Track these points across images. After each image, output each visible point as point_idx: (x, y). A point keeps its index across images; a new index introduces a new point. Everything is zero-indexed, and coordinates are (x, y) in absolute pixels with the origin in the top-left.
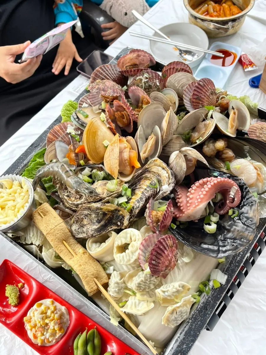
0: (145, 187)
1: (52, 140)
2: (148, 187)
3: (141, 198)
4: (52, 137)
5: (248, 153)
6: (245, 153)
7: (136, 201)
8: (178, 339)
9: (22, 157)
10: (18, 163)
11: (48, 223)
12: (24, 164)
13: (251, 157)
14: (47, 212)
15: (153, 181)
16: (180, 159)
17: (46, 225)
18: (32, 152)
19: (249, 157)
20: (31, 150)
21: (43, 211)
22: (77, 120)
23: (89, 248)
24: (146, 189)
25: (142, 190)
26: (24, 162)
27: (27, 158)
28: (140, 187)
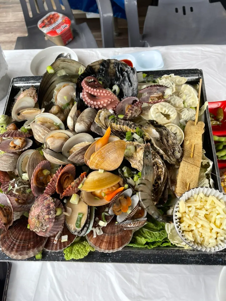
0: (118, 125)
1: (119, 241)
2: (117, 124)
3: (128, 125)
4: (116, 243)
5: (48, 102)
6: (49, 104)
7: (131, 128)
8: (185, 76)
9: (153, 259)
10: (161, 259)
11: (190, 174)
12: (157, 251)
13: (51, 99)
14: (183, 183)
15: (111, 122)
16: (83, 116)
17: (193, 172)
18: (141, 254)
19: (52, 101)
20: (141, 257)
21: (185, 188)
22: (87, 225)
23: (181, 141)
24: (120, 124)
25: (122, 126)
26: (156, 253)
27: (150, 254)
28: (120, 129)
